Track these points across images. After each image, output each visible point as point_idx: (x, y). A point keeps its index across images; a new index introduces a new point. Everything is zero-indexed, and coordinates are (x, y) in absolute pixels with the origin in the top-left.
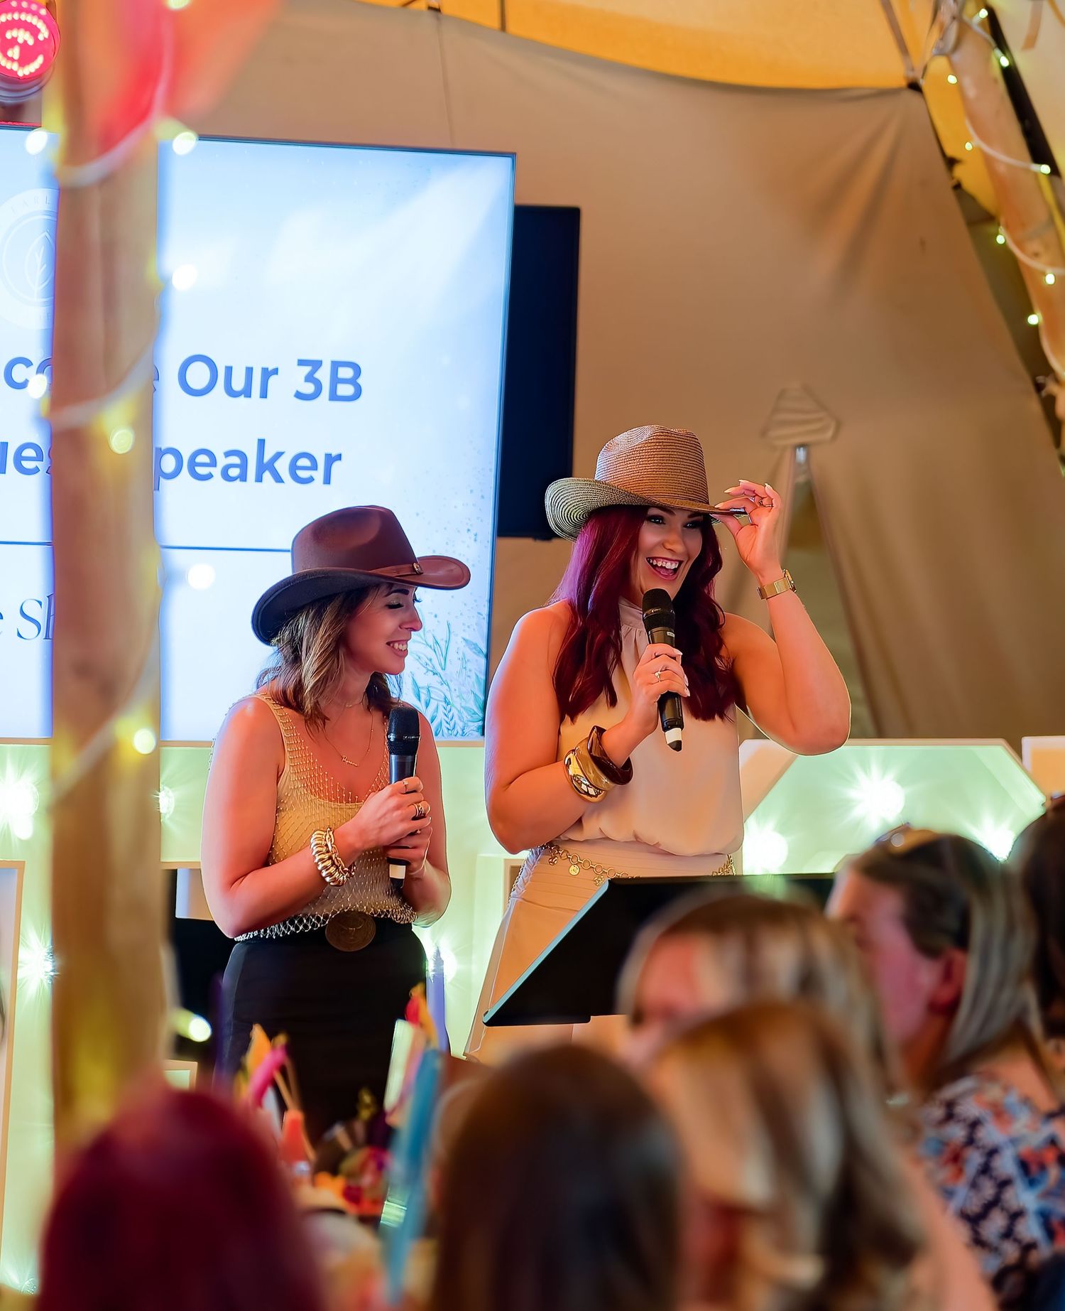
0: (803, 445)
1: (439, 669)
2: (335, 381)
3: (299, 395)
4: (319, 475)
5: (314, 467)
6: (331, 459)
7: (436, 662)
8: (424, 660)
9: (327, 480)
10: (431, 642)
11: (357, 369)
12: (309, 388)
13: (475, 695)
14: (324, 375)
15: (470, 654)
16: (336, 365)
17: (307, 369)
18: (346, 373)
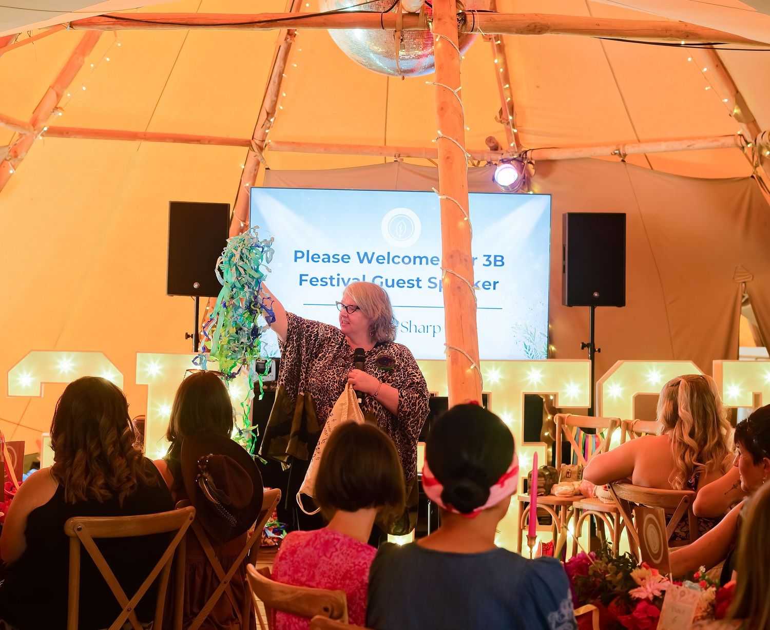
0: (744, 282)
1: (532, 341)
2: (495, 261)
3: (484, 265)
4: (492, 287)
5: (490, 285)
6: (495, 283)
7: (531, 339)
8: (528, 338)
9: (494, 289)
10: (530, 333)
11: (503, 258)
12: (488, 263)
13: (545, 348)
14: (492, 259)
15: (542, 337)
16: (495, 256)
17: (487, 257)
18: (499, 258)
